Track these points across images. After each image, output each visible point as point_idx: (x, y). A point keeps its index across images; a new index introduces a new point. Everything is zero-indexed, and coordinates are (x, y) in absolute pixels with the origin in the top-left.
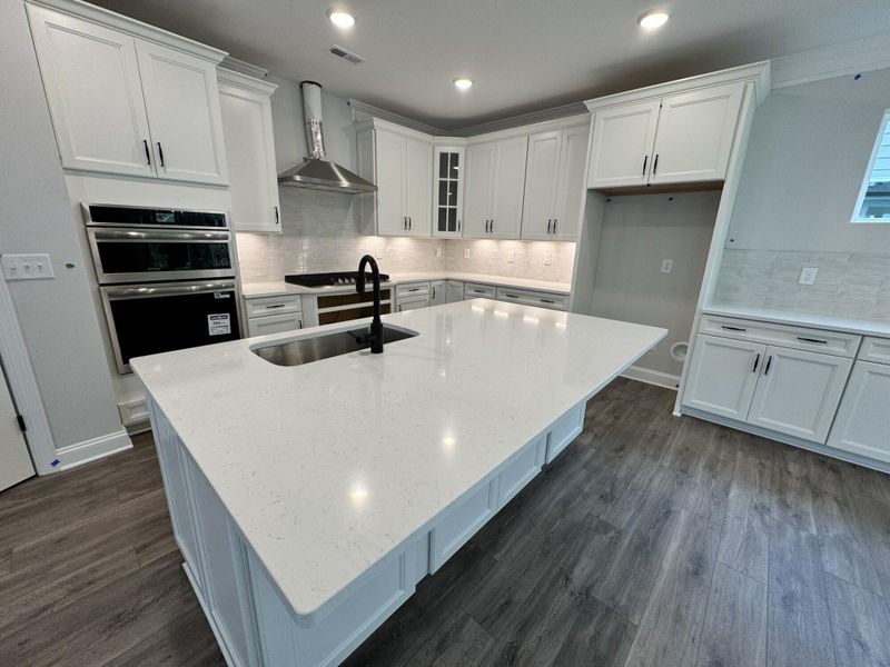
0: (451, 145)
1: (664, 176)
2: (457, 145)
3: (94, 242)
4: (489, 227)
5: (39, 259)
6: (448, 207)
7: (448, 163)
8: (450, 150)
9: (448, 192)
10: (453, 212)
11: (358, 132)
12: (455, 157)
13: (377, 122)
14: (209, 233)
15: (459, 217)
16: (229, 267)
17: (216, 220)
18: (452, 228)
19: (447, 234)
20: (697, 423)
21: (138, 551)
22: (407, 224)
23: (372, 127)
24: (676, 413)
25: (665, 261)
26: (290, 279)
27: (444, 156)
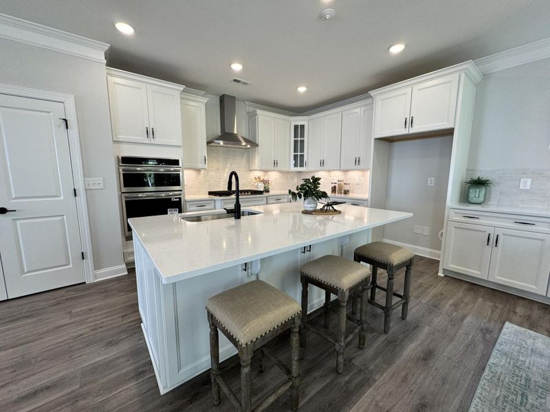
0: (300, 120)
1: (417, 128)
2: (305, 120)
3: (122, 172)
4: (322, 163)
5: (98, 180)
6: (299, 154)
7: (299, 130)
8: (299, 123)
9: (299, 146)
10: (302, 156)
11: (250, 117)
12: (302, 127)
13: (259, 112)
14: (172, 169)
15: (305, 159)
16: (179, 185)
17: (176, 162)
18: (302, 165)
19: (299, 169)
21: (123, 317)
22: (275, 163)
23: (256, 115)
24: (441, 274)
25: (429, 179)
26: (210, 193)
27: (296, 127)
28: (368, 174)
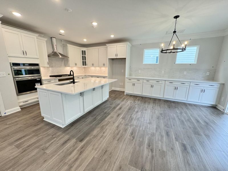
0: (84, 49)
3: (13, 70)
4: (93, 65)
5: (3, 73)
6: (84, 61)
7: (84, 53)
8: (84, 50)
9: (84, 58)
10: (85, 62)
12: (85, 51)
13: (68, 45)
15: (87, 63)
16: (40, 74)
17: (37, 65)
18: (86, 65)
19: (84, 66)
20: (127, 95)
22: (76, 64)
23: (67, 46)
24: (125, 94)
26: (50, 76)
27: (82, 51)
28: (107, 68)
